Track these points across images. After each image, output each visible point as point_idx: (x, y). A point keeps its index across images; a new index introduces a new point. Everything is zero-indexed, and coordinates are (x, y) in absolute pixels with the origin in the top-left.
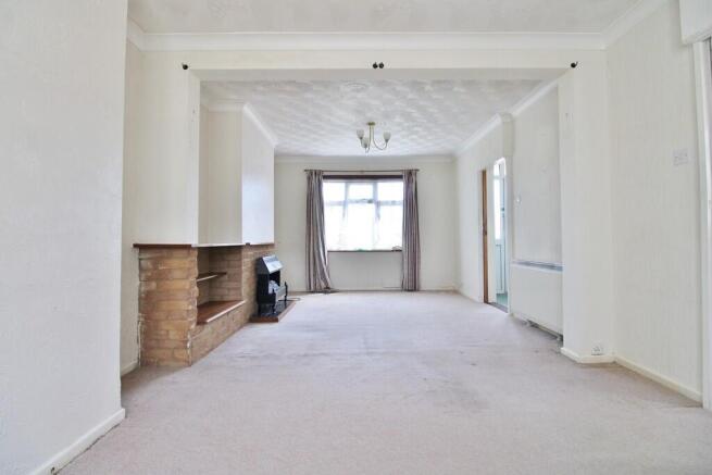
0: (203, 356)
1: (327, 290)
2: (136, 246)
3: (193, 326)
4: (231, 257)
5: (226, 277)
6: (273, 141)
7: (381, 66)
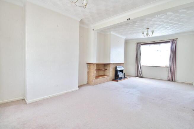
0: (97, 84)
1: (140, 77)
2: (87, 63)
3: (94, 78)
4: (108, 66)
5: (107, 70)
6: (124, 38)
7: (129, 19)
